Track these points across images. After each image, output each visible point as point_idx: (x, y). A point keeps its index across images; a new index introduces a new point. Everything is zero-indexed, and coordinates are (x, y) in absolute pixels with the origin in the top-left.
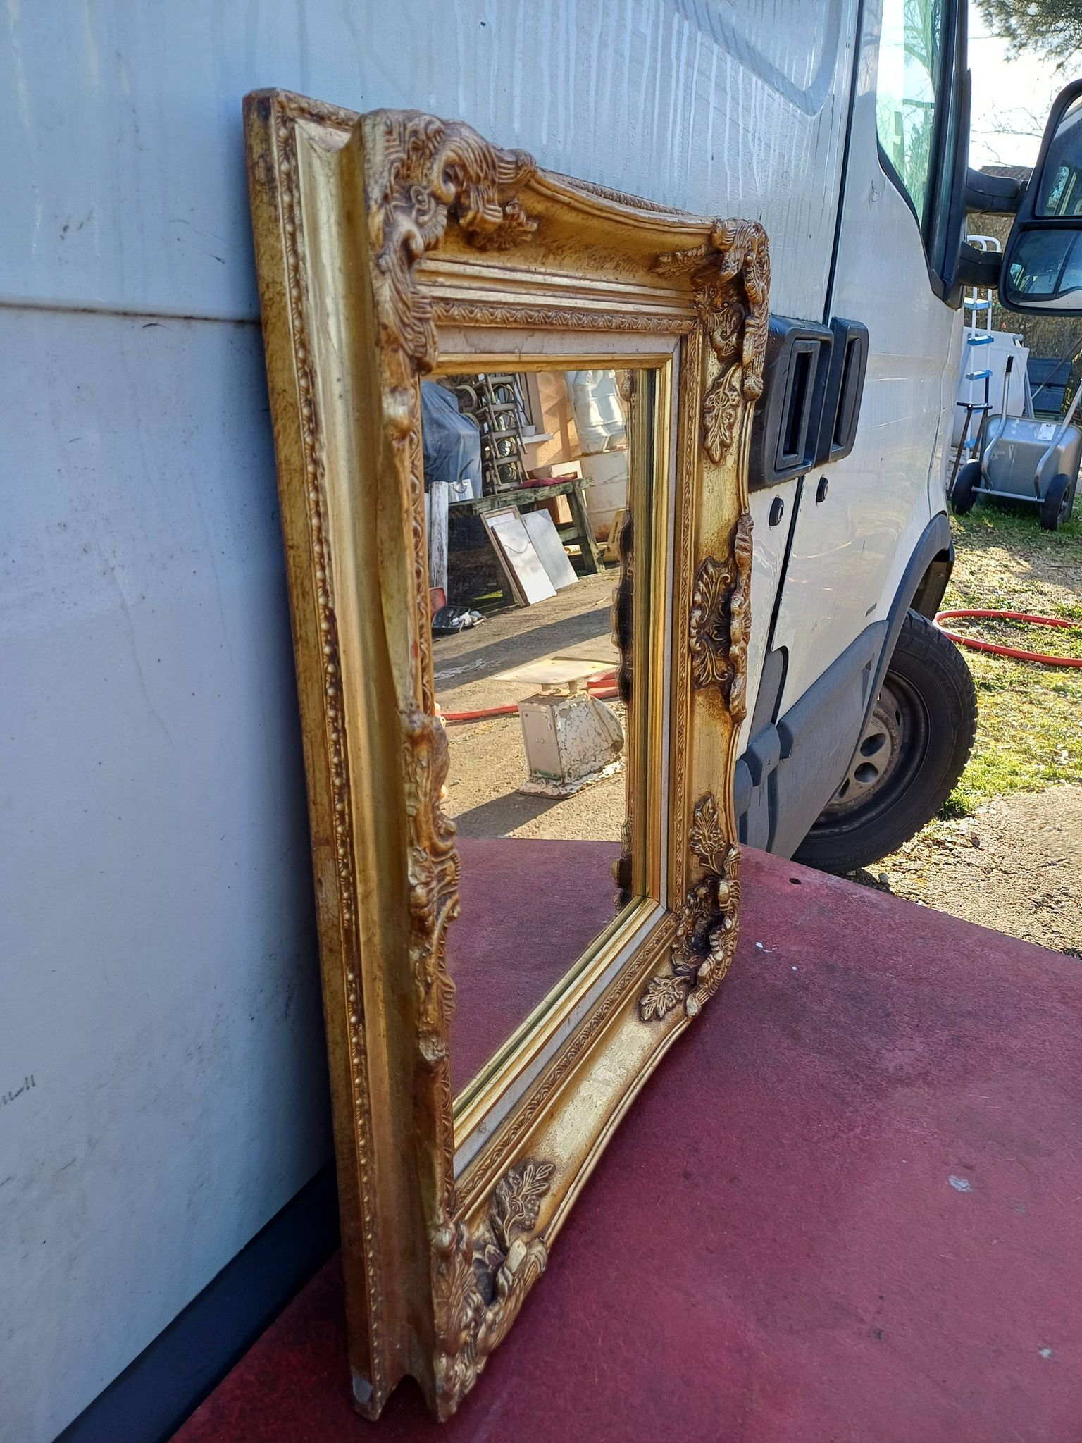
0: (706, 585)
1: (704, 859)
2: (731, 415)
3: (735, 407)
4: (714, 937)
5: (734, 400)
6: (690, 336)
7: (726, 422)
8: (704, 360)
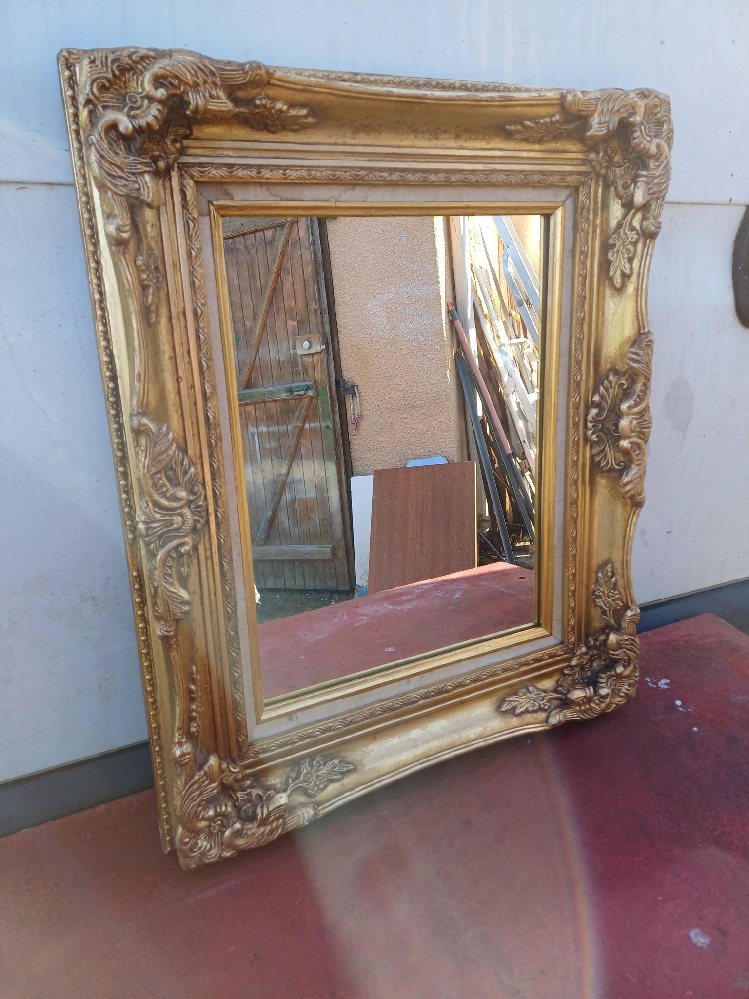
0: (606, 389)
1: (604, 613)
2: (629, 250)
3: (635, 244)
4: (603, 675)
5: (632, 238)
6: (581, 188)
7: (626, 256)
8: (605, 206)
